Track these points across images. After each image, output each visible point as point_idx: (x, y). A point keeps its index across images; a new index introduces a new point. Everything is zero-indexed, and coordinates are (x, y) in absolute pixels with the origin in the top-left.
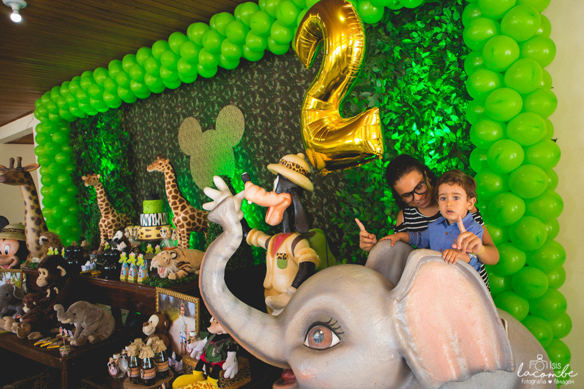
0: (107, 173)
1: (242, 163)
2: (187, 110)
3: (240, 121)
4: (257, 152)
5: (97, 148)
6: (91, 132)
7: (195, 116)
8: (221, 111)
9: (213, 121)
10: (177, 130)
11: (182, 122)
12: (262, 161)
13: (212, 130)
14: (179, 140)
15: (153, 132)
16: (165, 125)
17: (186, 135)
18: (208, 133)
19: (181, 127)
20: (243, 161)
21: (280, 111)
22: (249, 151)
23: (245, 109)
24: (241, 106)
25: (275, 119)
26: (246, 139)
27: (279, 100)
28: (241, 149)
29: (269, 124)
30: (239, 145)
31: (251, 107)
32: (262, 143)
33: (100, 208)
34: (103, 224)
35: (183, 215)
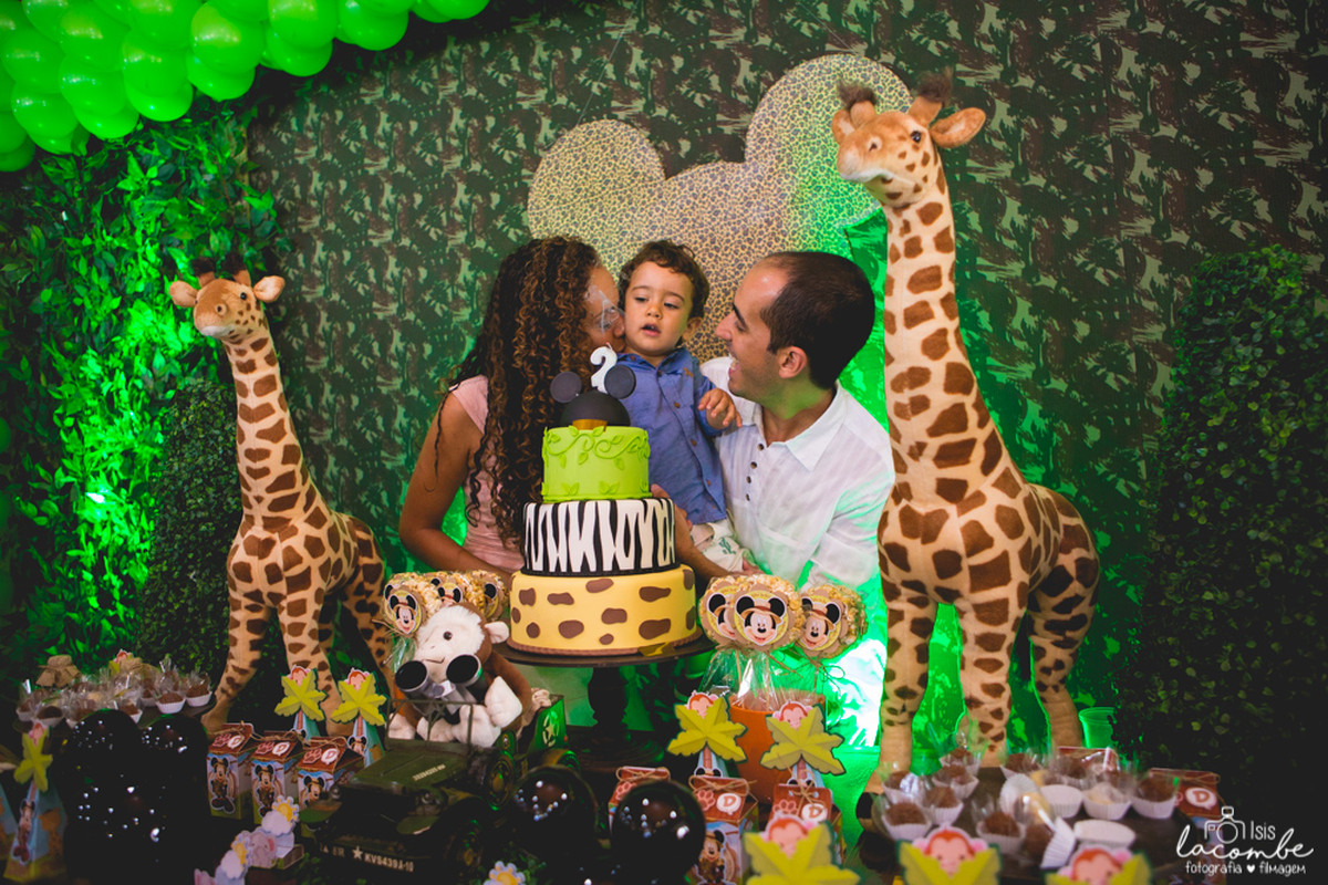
0: (150, 366)
2: (580, 94)
4: (988, 244)
5: (111, 271)
6: (87, 211)
7: (622, 115)
8: (773, 83)
9: (728, 130)
10: (520, 178)
11: (548, 146)
12: (1014, 282)
13: (720, 163)
14: (532, 218)
15: (388, 195)
16: (457, 161)
17: (570, 195)
18: (701, 177)
19: (543, 164)
21: (1129, 64)
23: (914, 68)
24: (891, 57)
25: (1099, 103)
27: (1121, 19)
29: (1061, 125)
30: (875, 221)
31: (951, 57)
32: (1013, 205)
33: (249, 470)
34: (253, 561)
35: (996, 498)
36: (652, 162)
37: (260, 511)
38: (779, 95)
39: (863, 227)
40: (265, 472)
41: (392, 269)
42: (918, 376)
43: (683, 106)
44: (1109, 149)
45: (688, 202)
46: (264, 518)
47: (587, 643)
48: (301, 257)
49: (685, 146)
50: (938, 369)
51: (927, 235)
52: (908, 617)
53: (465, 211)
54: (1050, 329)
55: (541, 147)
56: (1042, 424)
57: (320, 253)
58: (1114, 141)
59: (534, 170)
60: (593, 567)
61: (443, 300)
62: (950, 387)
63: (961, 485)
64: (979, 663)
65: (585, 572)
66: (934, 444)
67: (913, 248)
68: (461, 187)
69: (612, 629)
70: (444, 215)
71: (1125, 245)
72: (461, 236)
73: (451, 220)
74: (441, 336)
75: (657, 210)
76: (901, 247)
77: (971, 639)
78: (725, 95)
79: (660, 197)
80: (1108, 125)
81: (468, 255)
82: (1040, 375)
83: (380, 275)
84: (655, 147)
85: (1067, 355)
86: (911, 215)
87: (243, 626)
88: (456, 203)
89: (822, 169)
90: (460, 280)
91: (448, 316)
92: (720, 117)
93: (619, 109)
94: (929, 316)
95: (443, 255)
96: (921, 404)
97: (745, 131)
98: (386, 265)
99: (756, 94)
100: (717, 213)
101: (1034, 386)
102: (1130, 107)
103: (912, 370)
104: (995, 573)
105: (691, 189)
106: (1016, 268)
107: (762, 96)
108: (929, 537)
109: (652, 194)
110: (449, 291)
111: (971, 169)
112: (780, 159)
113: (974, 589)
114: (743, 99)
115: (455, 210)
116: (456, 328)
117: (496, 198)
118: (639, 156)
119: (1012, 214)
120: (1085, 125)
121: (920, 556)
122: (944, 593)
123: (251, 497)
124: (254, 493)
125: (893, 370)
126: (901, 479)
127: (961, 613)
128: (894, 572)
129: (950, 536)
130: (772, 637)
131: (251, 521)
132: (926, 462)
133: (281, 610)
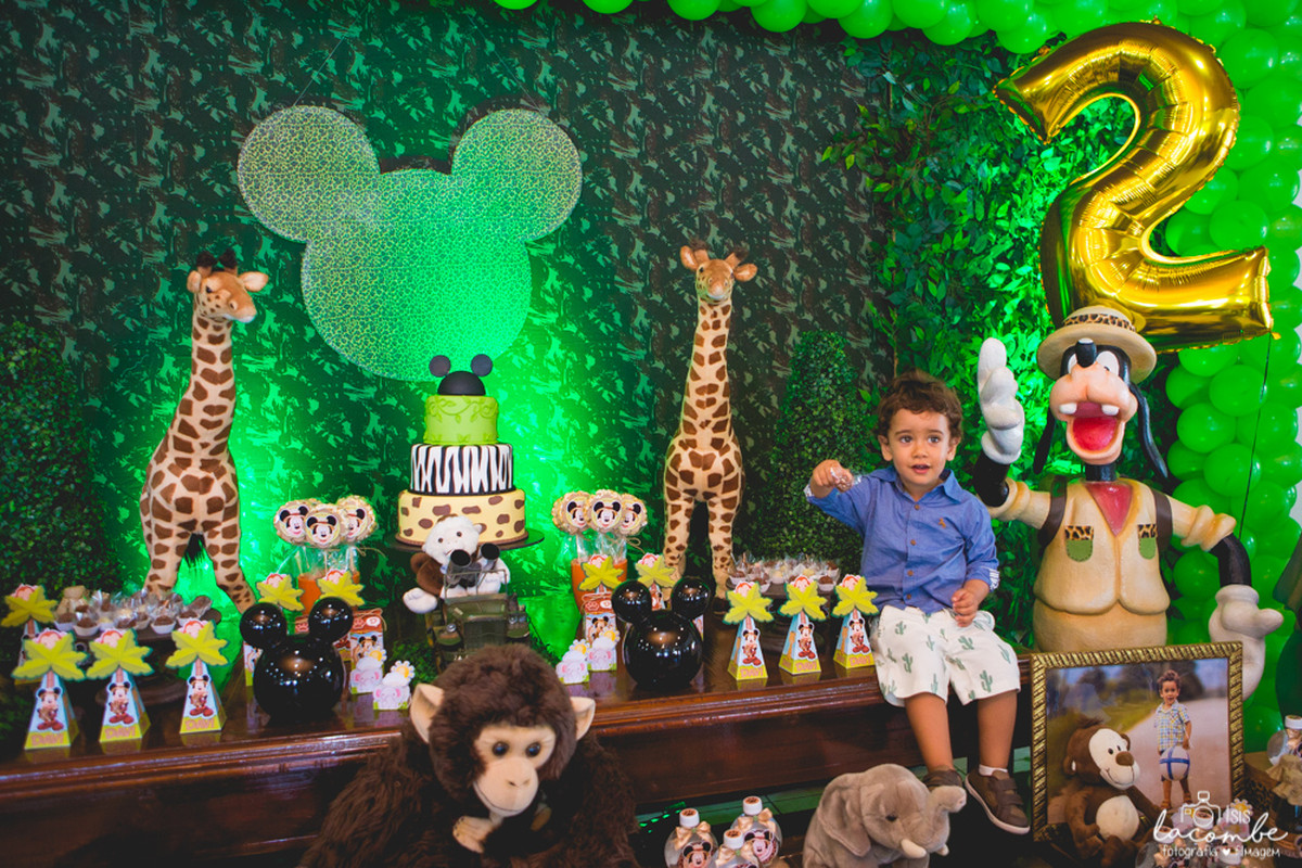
1: (557, 295)
2: (300, 77)
3: (566, 166)
4: (622, 267)
7: (343, 107)
8: (478, 119)
12: (637, 295)
13: (430, 171)
14: (242, 178)
18: (413, 178)
20: (563, 287)
21: (711, 169)
22: (587, 260)
23: (582, 136)
24: (566, 123)
25: (694, 189)
26: (580, 224)
27: (709, 139)
28: (558, 252)
29: (671, 198)
30: (548, 239)
31: (607, 134)
32: (639, 244)
33: (204, 423)
34: (194, 495)
35: (734, 448)
36: (369, 153)
37: (199, 455)
38: (481, 129)
39: (540, 241)
40: (219, 423)
41: (60, 196)
42: (712, 388)
43: (400, 115)
44: (697, 219)
45: (400, 197)
46: (202, 461)
47: (489, 537)
49: (400, 149)
50: (721, 385)
51: (723, 319)
52: (684, 508)
53: (162, 155)
54: (657, 329)
56: (648, 389)
58: (700, 215)
60: (486, 489)
61: (132, 238)
62: (724, 395)
63: (722, 441)
64: (722, 528)
65: (481, 492)
66: (714, 421)
67: (717, 325)
68: (157, 131)
69: (503, 527)
70: (133, 154)
72: (156, 180)
73: (143, 162)
75: (372, 197)
76: (710, 323)
77: (719, 517)
78: (437, 115)
79: (375, 186)
80: (698, 204)
82: (650, 357)
84: (374, 145)
85: (665, 346)
86: (718, 309)
87: (172, 550)
88: (150, 146)
89: (512, 194)
90: (154, 222)
92: (431, 133)
93: (339, 102)
94: (719, 359)
96: (711, 402)
97: (453, 150)
99: (463, 126)
100: (425, 210)
101: (645, 364)
102: (711, 196)
103: (710, 385)
105: (404, 186)
106: (638, 286)
107: (469, 126)
108: (706, 467)
109: (368, 183)
111: (615, 215)
112: (480, 180)
113: (724, 492)
114: (453, 123)
116: (146, 268)
117: (200, 152)
118: (356, 147)
119: (639, 250)
120: (685, 201)
121: (701, 476)
122: (708, 495)
123: (195, 444)
124: (202, 440)
125: (699, 384)
126: (690, 437)
127: (713, 505)
128: (681, 485)
129: (718, 466)
130: (612, 524)
131: (185, 463)
132: (709, 429)
133: (214, 534)
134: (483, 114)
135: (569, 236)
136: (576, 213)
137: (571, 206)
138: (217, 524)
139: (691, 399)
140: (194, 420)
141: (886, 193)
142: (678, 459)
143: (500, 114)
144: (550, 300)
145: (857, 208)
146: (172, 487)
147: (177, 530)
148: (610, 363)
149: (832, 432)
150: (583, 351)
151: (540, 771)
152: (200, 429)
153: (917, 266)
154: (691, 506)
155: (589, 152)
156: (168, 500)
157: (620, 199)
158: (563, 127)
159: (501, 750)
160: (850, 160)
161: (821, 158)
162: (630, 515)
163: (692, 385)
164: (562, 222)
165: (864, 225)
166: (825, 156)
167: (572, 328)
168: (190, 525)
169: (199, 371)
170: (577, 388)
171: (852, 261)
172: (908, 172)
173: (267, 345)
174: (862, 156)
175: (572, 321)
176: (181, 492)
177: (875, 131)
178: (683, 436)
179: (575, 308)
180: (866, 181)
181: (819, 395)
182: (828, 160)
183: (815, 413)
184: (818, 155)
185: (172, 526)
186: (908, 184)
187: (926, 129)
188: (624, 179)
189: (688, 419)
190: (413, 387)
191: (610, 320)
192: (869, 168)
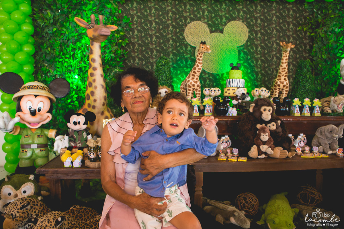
1: (243, 58)
2: (196, 16)
3: (245, 32)
4: (256, 52)
5: (74, 27)
9: (221, 28)
10: (183, 28)
11: (189, 23)
12: (259, 58)
13: (219, 33)
14: (185, 35)
15: (154, 25)
16: (170, 22)
17: (193, 32)
18: (216, 34)
19: (188, 26)
20: (244, 56)
21: (275, 32)
22: (249, 51)
23: (249, 26)
24: (245, 23)
25: (271, 36)
26: (248, 43)
27: (274, 26)
28: (243, 49)
29: (266, 38)
30: (241, 46)
31: (253, 25)
32: (259, 47)
33: (198, 71)
34: (195, 84)
36: (208, 30)
37: (196, 77)
38: (229, 24)
39: (240, 47)
40: (200, 71)
41: (154, 39)
42: (285, 68)
43: (214, 22)
45: (214, 38)
48: (131, 33)
49: (214, 29)
51: (288, 55)
52: (277, 92)
53: (171, 31)
54: (263, 65)
55: (187, 23)
57: (136, 32)
58: (272, 41)
59: (186, 27)
61: (166, 46)
66: (285, 75)
67: (286, 56)
68: (171, 27)
70: (167, 31)
71: (272, 55)
72: (170, 36)
73: (168, 32)
74: (165, 52)
75: (208, 38)
76: (285, 56)
77: (284, 93)
78: (221, 22)
81: (171, 39)
82: (261, 70)
83: (151, 39)
84: (209, 28)
85: (264, 68)
86: (287, 53)
87: (191, 93)
88: (170, 29)
90: (170, 43)
91: (167, 50)
92: (220, 26)
93: (203, 20)
95: (166, 38)
96: (285, 71)
97: (223, 29)
98: (153, 38)
99: (226, 24)
100: (218, 41)
101: (260, 72)
102: (274, 37)
104: (287, 88)
105: (214, 36)
106: (259, 56)
107: (227, 24)
109: (208, 35)
110: (167, 45)
111: (255, 41)
112: (229, 35)
114: (223, 24)
115: (169, 31)
116: (168, 52)
117: (178, 30)
118: (206, 29)
119: (259, 49)
120: (269, 39)
121: (282, 85)
122: (282, 89)
123: (196, 75)
124: (197, 74)
125: (282, 68)
126: (280, 78)
127: (283, 91)
128: (278, 87)
129: (285, 83)
130: (264, 94)
131: (193, 78)
132: (284, 76)
133: (197, 91)
134: (229, 22)
135: (245, 46)
136: (247, 41)
137: (246, 40)
138: (197, 89)
139: (280, 71)
140: (196, 71)
141: (313, 36)
142: (277, 82)
143: (233, 22)
144: (242, 58)
145: (306, 39)
146: (192, 82)
147: (192, 90)
148: (253, 71)
149: (307, 79)
150: (248, 69)
151: (271, 114)
152: (197, 72)
153: (320, 52)
154: (279, 92)
155: (250, 29)
156: (191, 84)
157: (256, 38)
158: (245, 24)
159: (265, 110)
160: (305, 29)
161: (298, 29)
162: (267, 93)
163: (281, 68)
164: (244, 43)
165: (308, 43)
166: (299, 28)
167: (246, 64)
168: (194, 89)
169: (198, 62)
170: (247, 76)
171: (305, 51)
172: (319, 31)
173: (189, 66)
174: (308, 28)
175: (246, 63)
176: (193, 83)
177: (311, 22)
178: (278, 78)
179: (247, 60)
180: (308, 34)
181: (304, 72)
182: (300, 30)
183: (303, 75)
184: (298, 28)
185: (191, 89)
186: (319, 33)
187: (323, 21)
188: (257, 34)
189: (280, 74)
190: (215, 75)
191: (253, 63)
192: (309, 31)
